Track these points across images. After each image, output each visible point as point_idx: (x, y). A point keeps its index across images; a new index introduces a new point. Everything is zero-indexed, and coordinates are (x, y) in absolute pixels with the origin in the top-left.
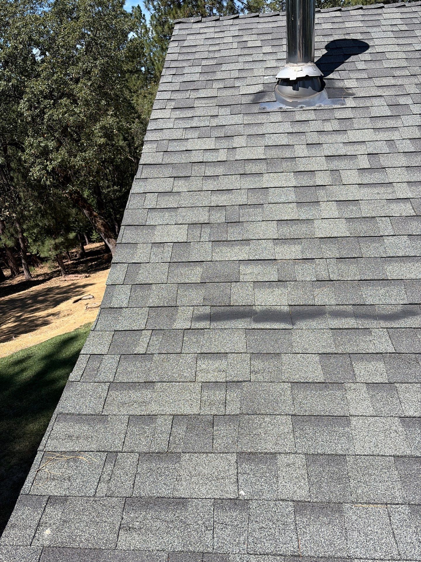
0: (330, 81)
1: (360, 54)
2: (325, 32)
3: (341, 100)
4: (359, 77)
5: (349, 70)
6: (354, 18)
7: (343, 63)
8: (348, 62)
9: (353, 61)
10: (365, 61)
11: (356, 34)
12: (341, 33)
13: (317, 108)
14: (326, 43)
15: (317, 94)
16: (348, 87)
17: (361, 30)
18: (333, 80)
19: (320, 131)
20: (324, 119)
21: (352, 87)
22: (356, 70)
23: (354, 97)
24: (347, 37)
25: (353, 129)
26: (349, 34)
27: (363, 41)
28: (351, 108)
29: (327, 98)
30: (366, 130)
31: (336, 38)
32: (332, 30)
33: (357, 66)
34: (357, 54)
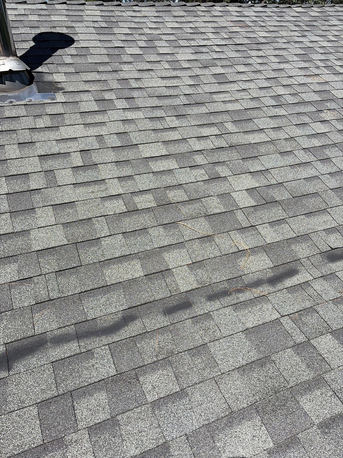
0: (39, 74)
1: (66, 48)
2: (32, 24)
3: (51, 95)
4: (67, 71)
5: (57, 64)
6: (59, 12)
7: (51, 56)
8: (56, 56)
9: (60, 54)
10: (71, 55)
11: (62, 28)
12: (47, 26)
13: (28, 103)
14: (34, 36)
15: (26, 88)
16: (57, 81)
17: (66, 24)
18: (42, 74)
19: (31, 129)
20: (35, 115)
21: (61, 81)
22: (64, 64)
23: (64, 92)
24: (54, 30)
25: (64, 125)
26: (55, 27)
27: (69, 35)
28: (62, 103)
29: (37, 93)
30: (77, 126)
31: (43, 30)
32: (39, 23)
33: (65, 60)
34: (64, 48)
